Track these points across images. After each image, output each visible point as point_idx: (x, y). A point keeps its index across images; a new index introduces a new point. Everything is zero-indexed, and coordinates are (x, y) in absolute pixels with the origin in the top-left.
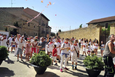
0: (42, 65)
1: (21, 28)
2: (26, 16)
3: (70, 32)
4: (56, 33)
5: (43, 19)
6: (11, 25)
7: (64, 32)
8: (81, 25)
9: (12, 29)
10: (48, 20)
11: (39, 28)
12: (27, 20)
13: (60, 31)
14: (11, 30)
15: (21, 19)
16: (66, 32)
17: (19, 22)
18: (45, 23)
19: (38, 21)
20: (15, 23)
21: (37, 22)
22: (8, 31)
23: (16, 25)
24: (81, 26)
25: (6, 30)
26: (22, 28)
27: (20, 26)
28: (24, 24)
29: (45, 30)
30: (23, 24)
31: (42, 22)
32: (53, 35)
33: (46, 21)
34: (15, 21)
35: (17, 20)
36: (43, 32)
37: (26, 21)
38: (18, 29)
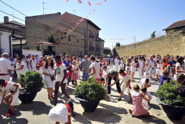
0: (92, 98)
1: (58, 44)
2: (65, 26)
3: (135, 45)
4: (111, 49)
5: (90, 28)
6: (44, 41)
7: (124, 47)
8: (154, 33)
9: (46, 46)
10: (99, 29)
11: (85, 42)
12: (67, 32)
13: (118, 45)
14: (45, 49)
15: (58, 31)
16: (128, 46)
17: (56, 35)
18: (94, 34)
19: (83, 32)
20: (50, 37)
21: (82, 34)
22: (40, 50)
23: (51, 40)
24: (153, 35)
25: (38, 49)
26: (60, 44)
27: (57, 42)
28: (62, 38)
29: (94, 45)
30: (60, 39)
31: (89, 33)
32: (107, 51)
33: (95, 30)
34: (49, 35)
35: (53, 33)
36: (92, 48)
37: (65, 33)
38: (54, 46)
